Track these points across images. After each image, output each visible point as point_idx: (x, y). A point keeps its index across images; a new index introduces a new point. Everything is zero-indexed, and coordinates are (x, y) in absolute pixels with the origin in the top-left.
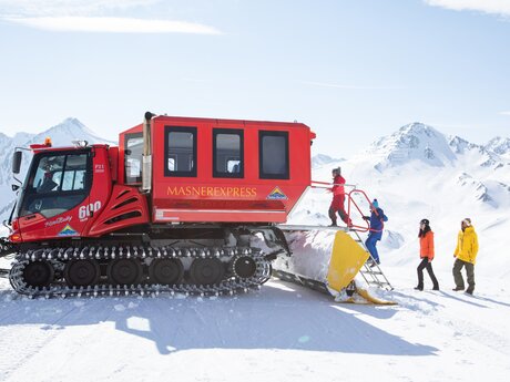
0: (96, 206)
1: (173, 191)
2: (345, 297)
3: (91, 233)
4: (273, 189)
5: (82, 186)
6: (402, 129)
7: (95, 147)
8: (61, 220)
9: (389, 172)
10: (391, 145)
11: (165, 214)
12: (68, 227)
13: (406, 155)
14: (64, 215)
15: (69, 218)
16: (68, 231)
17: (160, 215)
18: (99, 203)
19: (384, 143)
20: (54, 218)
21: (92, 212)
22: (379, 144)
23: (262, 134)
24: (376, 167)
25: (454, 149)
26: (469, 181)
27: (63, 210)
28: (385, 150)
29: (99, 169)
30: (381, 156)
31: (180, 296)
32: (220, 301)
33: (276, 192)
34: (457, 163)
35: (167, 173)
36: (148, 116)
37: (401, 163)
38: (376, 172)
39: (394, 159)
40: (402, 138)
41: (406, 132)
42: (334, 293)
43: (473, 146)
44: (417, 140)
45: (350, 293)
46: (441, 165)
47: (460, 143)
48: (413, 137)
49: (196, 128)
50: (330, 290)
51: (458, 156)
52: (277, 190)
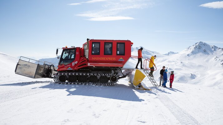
0: (76, 62)
1: (94, 58)
2: (138, 87)
3: (75, 69)
4: (120, 58)
5: (74, 58)
6: (196, 44)
7: (77, 48)
8: (68, 66)
9: (192, 57)
10: (192, 48)
11: (90, 64)
12: (69, 67)
13: (197, 51)
14: (69, 65)
15: (70, 65)
16: (70, 69)
17: (89, 64)
18: (77, 62)
19: (190, 48)
20: (67, 65)
21: (75, 64)
22: (189, 48)
23: (118, 43)
24: (188, 55)
25: (213, 49)
26: (218, 59)
27: (69, 63)
28: (190, 50)
29: (77, 53)
30: (189, 52)
31: (93, 85)
32: (104, 87)
33: (121, 59)
34: (214, 54)
35: (92, 54)
36: (88, 39)
37: (195, 54)
38: (188, 56)
39: (193, 53)
40: (196, 47)
41: (197, 45)
42: (135, 86)
43: (220, 48)
44: (201, 47)
45: (139, 86)
46: (208, 54)
47: (215, 48)
48: (199, 46)
49: (100, 42)
50: (134, 85)
51: (214, 52)
52: (121, 58)
